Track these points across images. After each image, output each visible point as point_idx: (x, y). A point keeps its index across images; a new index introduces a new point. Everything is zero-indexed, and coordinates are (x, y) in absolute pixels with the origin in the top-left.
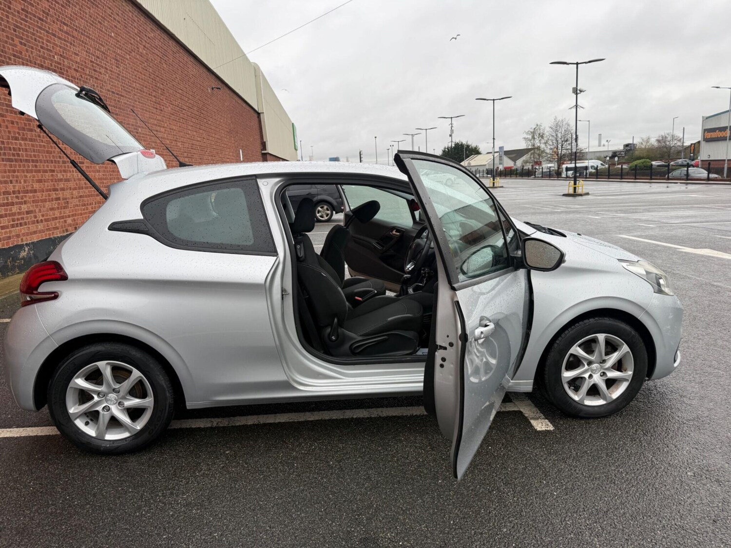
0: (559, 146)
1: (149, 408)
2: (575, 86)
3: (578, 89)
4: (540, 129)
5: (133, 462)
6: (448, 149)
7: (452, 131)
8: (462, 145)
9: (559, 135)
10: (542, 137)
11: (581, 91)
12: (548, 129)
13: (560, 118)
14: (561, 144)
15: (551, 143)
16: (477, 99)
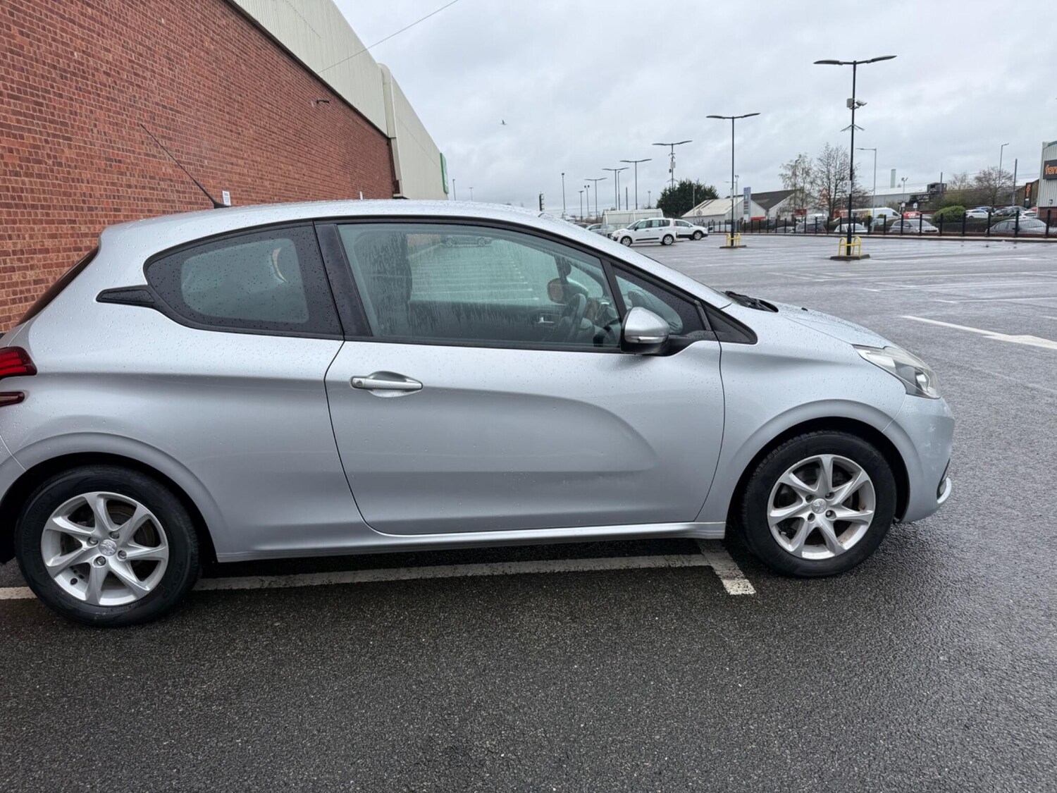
0: (832, 187)
1: (162, 560)
2: (851, 97)
3: (856, 101)
4: (804, 162)
5: (139, 637)
7: (673, 164)
8: (690, 185)
9: (833, 171)
10: (807, 173)
11: (859, 104)
12: (816, 162)
13: (833, 146)
14: (834, 185)
15: (820, 183)
16: (708, 117)
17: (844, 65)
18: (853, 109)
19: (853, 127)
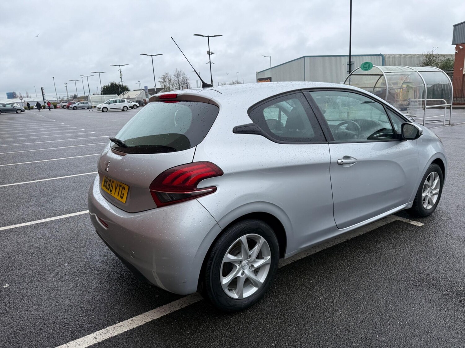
0: (180, 87)
2: (208, 50)
3: (210, 52)
4: (168, 76)
6: (106, 87)
7: (121, 75)
9: (180, 80)
10: (170, 81)
11: (212, 53)
12: (173, 76)
13: (179, 70)
14: (181, 86)
15: (176, 85)
16: (141, 54)
17: (204, 37)
18: (210, 55)
19: (210, 62)
